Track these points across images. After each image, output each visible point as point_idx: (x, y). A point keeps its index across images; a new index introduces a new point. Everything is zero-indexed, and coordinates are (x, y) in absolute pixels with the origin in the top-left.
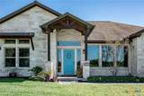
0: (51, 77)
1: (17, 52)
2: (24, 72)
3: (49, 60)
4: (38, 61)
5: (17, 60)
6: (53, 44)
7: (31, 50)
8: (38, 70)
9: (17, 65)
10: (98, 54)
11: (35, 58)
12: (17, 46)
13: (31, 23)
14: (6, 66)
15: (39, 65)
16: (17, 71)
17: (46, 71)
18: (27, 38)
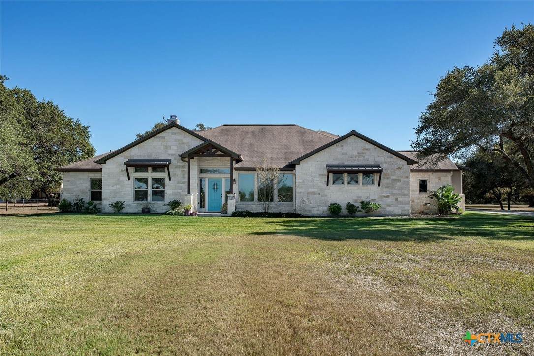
0: (192, 211)
1: (150, 182)
2: (159, 206)
3: (189, 192)
4: (175, 194)
5: (150, 192)
6: (195, 173)
7: (167, 180)
8: (175, 204)
9: (149, 198)
10: (254, 185)
11: (171, 190)
12: (150, 175)
13: (166, 147)
14: (136, 200)
15: (176, 198)
16: (150, 206)
17: (186, 205)
18: (161, 166)
